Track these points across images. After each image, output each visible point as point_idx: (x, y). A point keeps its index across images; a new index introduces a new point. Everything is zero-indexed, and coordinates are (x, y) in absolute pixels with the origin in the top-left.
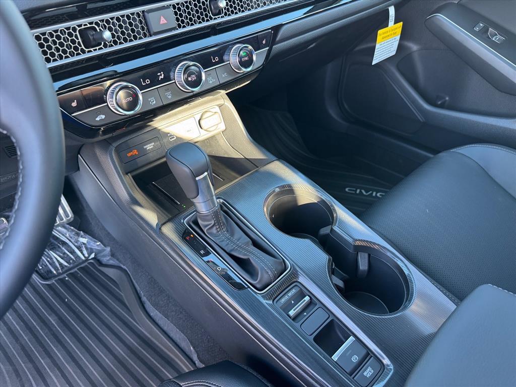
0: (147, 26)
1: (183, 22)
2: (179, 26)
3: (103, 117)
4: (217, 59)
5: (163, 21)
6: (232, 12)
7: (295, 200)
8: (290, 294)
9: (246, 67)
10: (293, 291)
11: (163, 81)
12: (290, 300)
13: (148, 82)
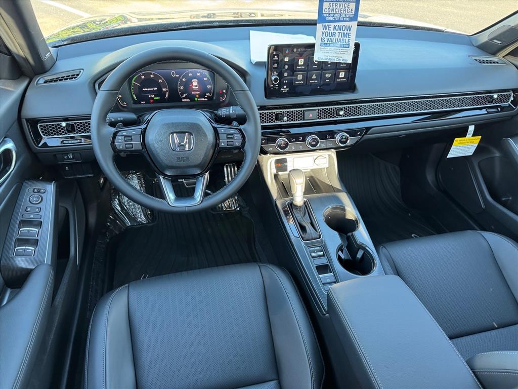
0: (303, 115)
1: (320, 116)
2: (318, 118)
3: (272, 149)
4: (330, 137)
5: (311, 116)
6: (348, 115)
7: (345, 215)
8: (316, 248)
9: (342, 144)
10: (318, 248)
11: (301, 141)
12: (315, 250)
13: (294, 140)
